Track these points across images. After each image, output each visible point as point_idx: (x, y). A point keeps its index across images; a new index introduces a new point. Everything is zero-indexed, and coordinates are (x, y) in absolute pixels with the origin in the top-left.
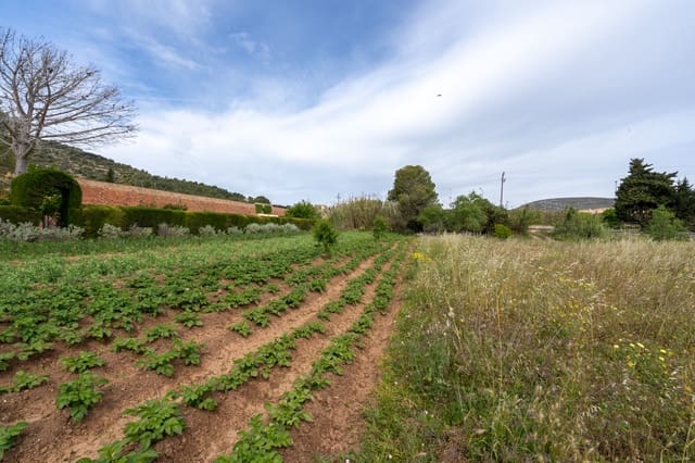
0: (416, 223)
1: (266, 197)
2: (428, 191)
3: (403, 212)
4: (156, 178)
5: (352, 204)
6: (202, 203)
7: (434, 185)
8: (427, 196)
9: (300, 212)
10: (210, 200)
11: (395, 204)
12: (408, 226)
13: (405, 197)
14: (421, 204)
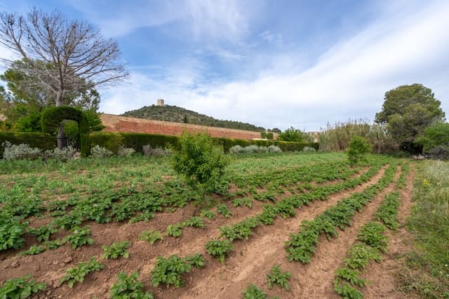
0: (412, 145)
1: (279, 129)
2: (430, 109)
3: (395, 133)
4: (217, 121)
5: (338, 129)
6: (222, 132)
7: (439, 103)
8: (430, 113)
9: (289, 136)
10: (227, 130)
11: (384, 125)
12: (402, 148)
13: (398, 117)
14: (421, 124)
